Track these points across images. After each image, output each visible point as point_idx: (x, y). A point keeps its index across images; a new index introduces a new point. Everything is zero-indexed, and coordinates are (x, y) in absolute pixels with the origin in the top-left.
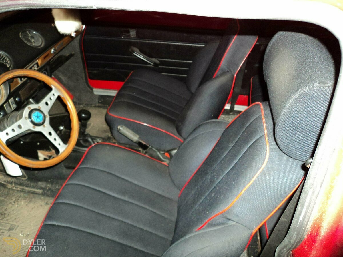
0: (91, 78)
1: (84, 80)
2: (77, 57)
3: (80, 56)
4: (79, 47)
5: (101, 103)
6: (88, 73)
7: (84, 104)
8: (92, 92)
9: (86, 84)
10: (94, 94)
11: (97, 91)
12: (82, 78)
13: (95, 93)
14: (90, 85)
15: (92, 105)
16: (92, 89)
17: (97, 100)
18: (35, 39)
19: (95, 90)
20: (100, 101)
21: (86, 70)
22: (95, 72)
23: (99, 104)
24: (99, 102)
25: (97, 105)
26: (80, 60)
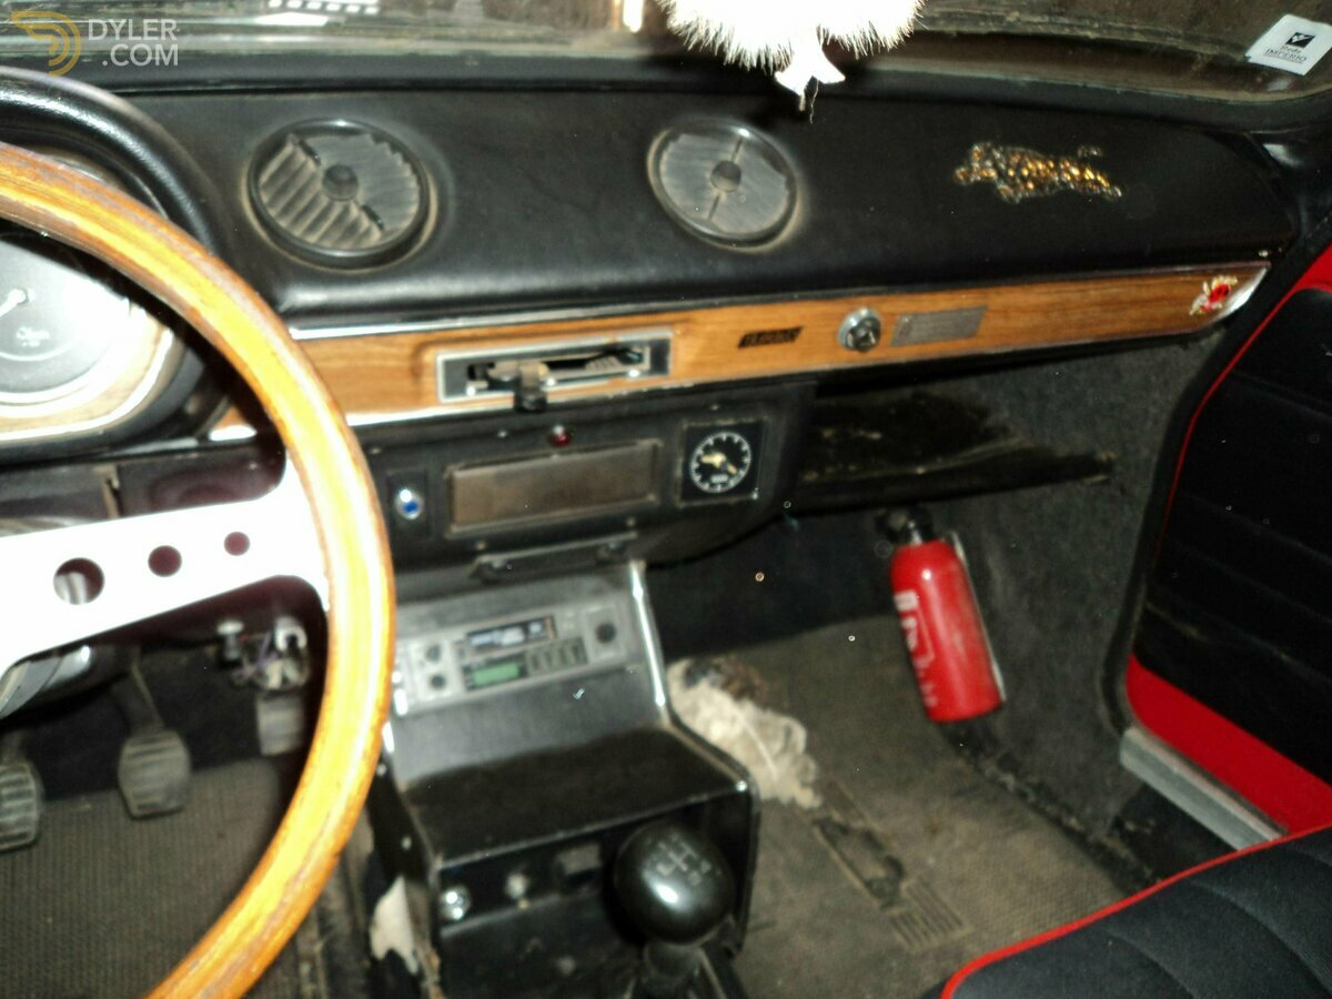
0: (1146, 659)
1: (1103, 652)
2: (1123, 491)
3: (1143, 490)
4: (1159, 438)
5: (1131, 840)
6: (1148, 617)
7: (1034, 779)
8: (1110, 742)
9: (1099, 673)
10: (1115, 760)
11: (1142, 756)
12: (1096, 623)
13: (1128, 760)
14: (1122, 689)
15: (1070, 811)
16: (1120, 724)
17: (1113, 808)
18: (741, 188)
19: (1135, 734)
20: (1130, 826)
21: (1141, 597)
22: (1192, 632)
23: (1110, 835)
24: (1118, 824)
25: (1100, 833)
26: (1132, 518)
